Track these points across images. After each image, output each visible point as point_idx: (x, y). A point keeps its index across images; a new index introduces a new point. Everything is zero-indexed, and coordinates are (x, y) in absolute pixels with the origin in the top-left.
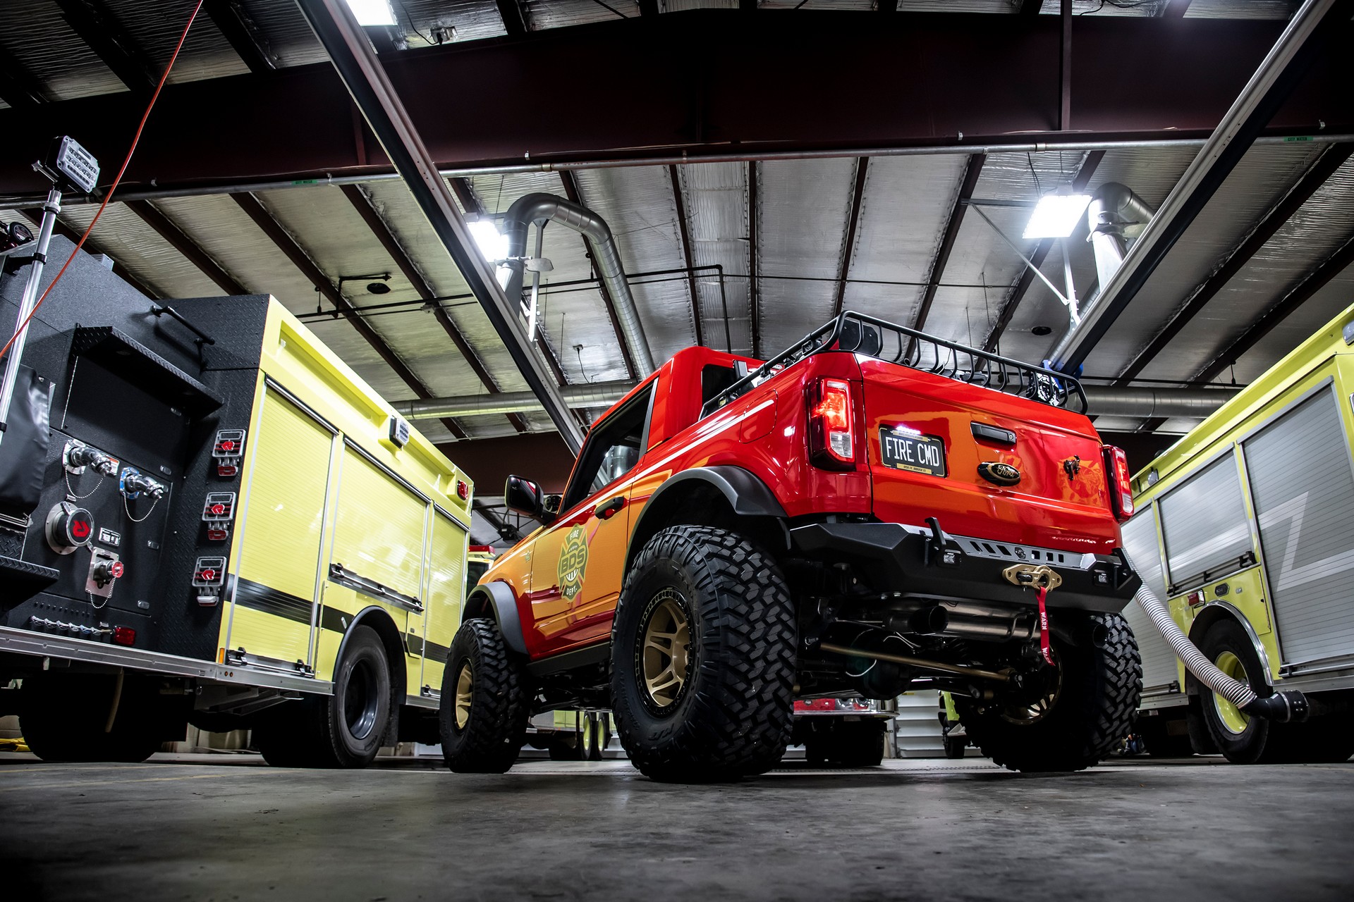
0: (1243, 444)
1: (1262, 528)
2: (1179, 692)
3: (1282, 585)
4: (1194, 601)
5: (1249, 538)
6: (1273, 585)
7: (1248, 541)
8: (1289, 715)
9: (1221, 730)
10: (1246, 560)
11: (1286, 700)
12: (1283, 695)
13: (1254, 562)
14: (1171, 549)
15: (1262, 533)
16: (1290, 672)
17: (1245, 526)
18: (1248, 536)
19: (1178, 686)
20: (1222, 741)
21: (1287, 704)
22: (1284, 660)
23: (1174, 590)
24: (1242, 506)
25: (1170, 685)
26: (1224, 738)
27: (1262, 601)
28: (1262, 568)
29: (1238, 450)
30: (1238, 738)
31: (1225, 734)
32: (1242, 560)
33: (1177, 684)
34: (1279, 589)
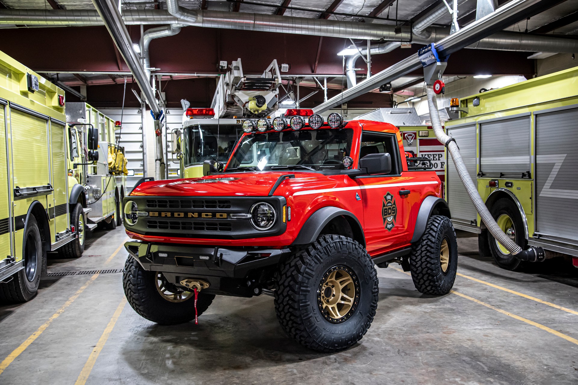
0: (536, 116)
1: (538, 162)
2: (476, 226)
3: (541, 194)
4: (492, 184)
5: (529, 164)
6: (538, 192)
7: (528, 166)
8: (536, 259)
9: (496, 251)
10: (526, 175)
11: (535, 252)
12: (534, 249)
13: (530, 177)
14: (483, 152)
15: (537, 165)
16: (539, 237)
17: (528, 157)
18: (529, 163)
19: (476, 223)
20: (497, 256)
21: (536, 254)
22: (536, 230)
23: (482, 174)
24: (529, 147)
25: (472, 221)
26: (497, 255)
27: (531, 198)
28: (534, 182)
29: (532, 118)
30: (505, 257)
31: (498, 253)
32: (524, 175)
33: (476, 222)
34: (540, 195)
